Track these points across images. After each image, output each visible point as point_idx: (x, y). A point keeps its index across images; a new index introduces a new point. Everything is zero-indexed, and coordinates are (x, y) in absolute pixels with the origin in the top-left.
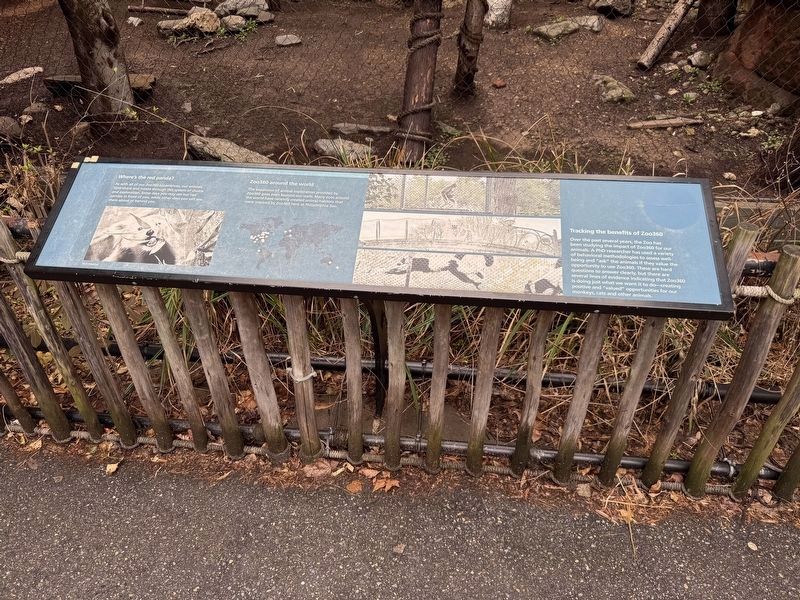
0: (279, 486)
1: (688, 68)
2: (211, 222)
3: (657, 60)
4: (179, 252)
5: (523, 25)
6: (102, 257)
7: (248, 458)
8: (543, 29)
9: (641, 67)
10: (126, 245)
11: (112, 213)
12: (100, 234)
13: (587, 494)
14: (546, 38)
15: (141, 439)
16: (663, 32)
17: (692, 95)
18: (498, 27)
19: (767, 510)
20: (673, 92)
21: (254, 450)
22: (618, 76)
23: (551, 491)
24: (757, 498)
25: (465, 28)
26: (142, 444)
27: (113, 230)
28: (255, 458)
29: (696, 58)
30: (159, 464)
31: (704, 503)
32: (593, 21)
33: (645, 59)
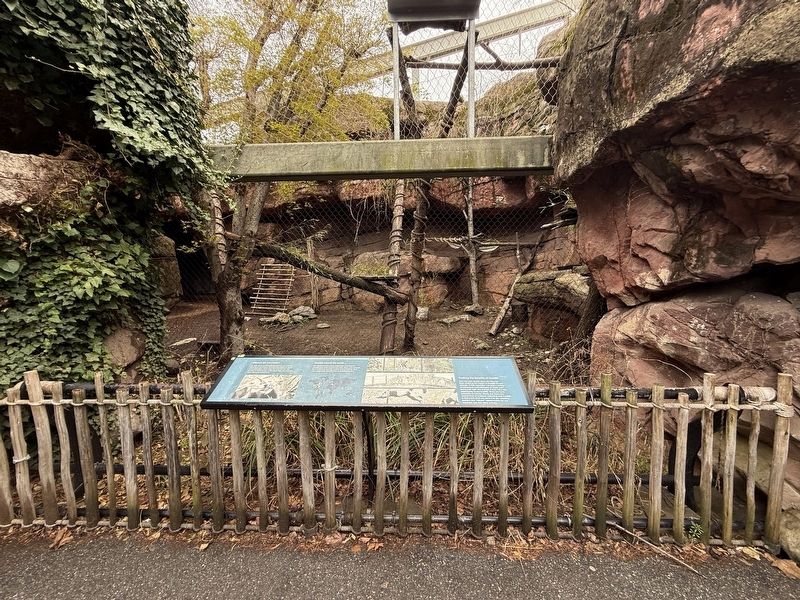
0: (309, 550)
1: (512, 335)
2: (295, 380)
3: (498, 332)
4: (278, 393)
5: (435, 319)
6: (240, 397)
7: (291, 535)
8: (445, 320)
9: (491, 335)
10: (253, 391)
11: (248, 378)
12: (241, 387)
13: (493, 543)
14: (446, 324)
15: (226, 527)
16: (498, 320)
17: (517, 346)
18: (423, 320)
19: (595, 546)
20: (507, 345)
21: (296, 528)
22: (481, 338)
23: (473, 543)
24: (588, 539)
25: (408, 318)
26: (225, 530)
27: (247, 385)
28: (296, 535)
29: (514, 330)
30: (235, 542)
31: (560, 544)
32: (466, 317)
33: (492, 331)
